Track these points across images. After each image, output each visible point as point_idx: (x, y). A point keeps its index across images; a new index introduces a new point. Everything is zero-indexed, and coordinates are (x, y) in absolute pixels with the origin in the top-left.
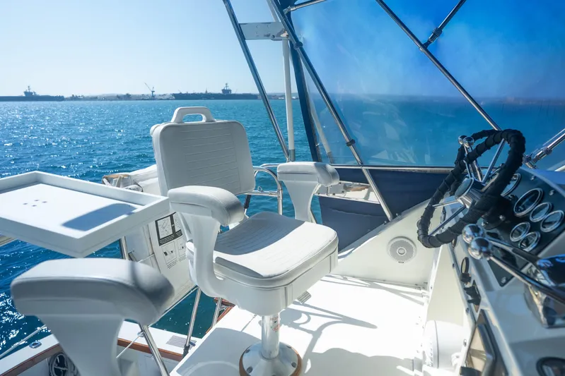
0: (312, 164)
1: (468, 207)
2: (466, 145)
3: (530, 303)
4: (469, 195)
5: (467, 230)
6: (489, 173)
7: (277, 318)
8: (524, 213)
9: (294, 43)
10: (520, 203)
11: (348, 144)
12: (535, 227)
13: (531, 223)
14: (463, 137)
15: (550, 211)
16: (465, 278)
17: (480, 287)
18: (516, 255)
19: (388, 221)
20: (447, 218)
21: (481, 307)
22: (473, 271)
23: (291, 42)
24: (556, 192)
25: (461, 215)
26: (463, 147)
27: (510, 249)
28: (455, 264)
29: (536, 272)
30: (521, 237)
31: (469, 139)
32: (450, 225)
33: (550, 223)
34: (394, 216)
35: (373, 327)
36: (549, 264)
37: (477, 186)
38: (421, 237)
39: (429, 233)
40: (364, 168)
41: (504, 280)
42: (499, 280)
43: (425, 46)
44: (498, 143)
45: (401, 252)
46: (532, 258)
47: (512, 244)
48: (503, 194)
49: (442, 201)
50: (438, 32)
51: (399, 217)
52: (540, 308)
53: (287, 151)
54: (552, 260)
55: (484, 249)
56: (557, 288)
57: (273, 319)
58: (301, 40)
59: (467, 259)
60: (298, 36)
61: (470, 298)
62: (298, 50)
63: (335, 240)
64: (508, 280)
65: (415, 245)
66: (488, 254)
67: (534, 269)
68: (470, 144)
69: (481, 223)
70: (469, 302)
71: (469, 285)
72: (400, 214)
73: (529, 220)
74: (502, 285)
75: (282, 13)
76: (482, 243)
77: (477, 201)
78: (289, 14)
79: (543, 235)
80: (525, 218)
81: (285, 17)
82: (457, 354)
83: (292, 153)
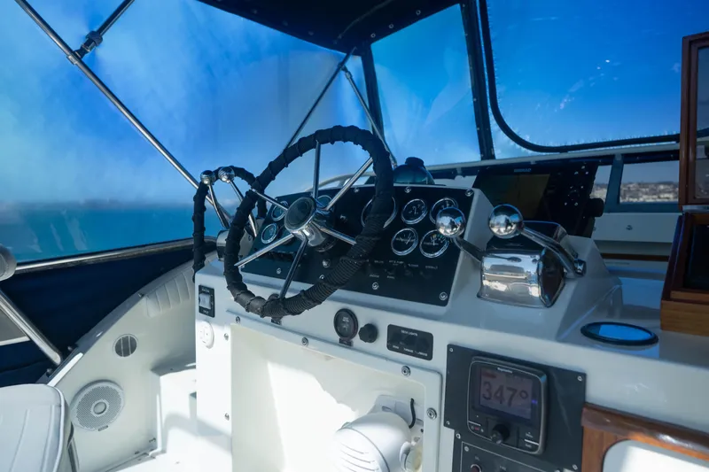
13: (413, 226)
19: (55, 366)
34: (65, 354)
41: (445, 297)
43: (79, 54)
45: (101, 408)
50: (94, 39)
64: (448, 294)
74: (445, 303)
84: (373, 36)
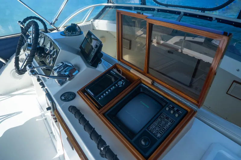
2: (21, 26)
12: (51, 56)
15: (53, 50)
16: (38, 80)
17: (43, 81)
19: (5, 64)
21: (45, 88)
24: (54, 43)
30: (49, 61)
31: (22, 23)
34: (7, 61)
38: (17, 71)
39: (20, 68)
48: (41, 46)
49: (20, 54)
51: (9, 61)
52: (57, 82)
66: (35, 74)
68: (23, 25)
70: (42, 88)
76: (32, 72)
79: (53, 58)
80: (49, 54)
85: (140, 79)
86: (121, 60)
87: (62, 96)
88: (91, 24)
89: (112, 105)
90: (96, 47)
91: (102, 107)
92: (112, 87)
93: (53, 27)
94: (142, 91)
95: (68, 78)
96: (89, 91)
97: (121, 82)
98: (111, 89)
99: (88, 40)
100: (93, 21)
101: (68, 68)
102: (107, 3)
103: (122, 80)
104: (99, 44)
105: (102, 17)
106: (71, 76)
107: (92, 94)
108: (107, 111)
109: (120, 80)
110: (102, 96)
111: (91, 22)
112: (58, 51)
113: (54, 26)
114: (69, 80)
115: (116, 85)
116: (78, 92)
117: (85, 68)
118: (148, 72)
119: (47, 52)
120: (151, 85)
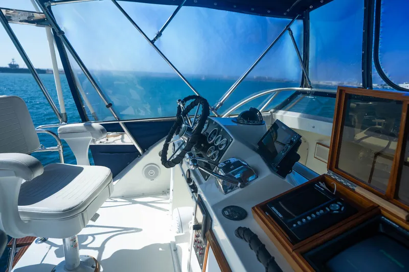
0: (82, 124)
1: (186, 141)
2: (181, 106)
3: (218, 186)
4: (186, 135)
5: (187, 155)
6: (195, 120)
7: (75, 238)
8: (212, 141)
9: (57, 31)
10: (209, 137)
11: (108, 106)
12: (217, 148)
13: (215, 146)
14: (179, 100)
15: (222, 139)
16: (189, 180)
17: (197, 184)
18: (211, 164)
19: (140, 155)
20: (176, 149)
21: (198, 193)
22: (192, 176)
23: (53, 30)
24: (223, 129)
25: (183, 147)
26: (180, 106)
27: (207, 161)
28: (183, 174)
29: (219, 170)
30: (212, 154)
31: (182, 102)
32: (178, 153)
33: (222, 145)
34: (144, 151)
35: (141, 230)
36: (224, 165)
37: (189, 129)
38: (164, 162)
39: (168, 159)
40: (120, 122)
41: (206, 177)
42: (204, 178)
43: (152, 42)
44: (197, 105)
45: (152, 173)
46: (216, 164)
47: (208, 159)
48: (202, 133)
49: (172, 140)
50: (159, 35)
51: (147, 151)
52: (221, 186)
53: (59, 114)
54: (225, 162)
55: (195, 164)
56: (227, 175)
57: (72, 240)
58: (62, 29)
59: (189, 170)
60: (60, 26)
61: (193, 190)
62: (60, 36)
63: (110, 175)
64: (208, 177)
65: (159, 167)
66: (197, 166)
67: (218, 169)
68: (183, 105)
69: (193, 149)
70: (193, 192)
71: (191, 184)
72: (147, 149)
73: (214, 145)
74: (206, 180)
75: (44, 6)
76: (194, 161)
77: (190, 138)
78: (49, 7)
79: (220, 151)
80: (212, 144)
81: (46, 10)
82: (190, 222)
83: (64, 116)
84: (311, 7)
85: (376, 208)
86: (335, 169)
87: (225, 209)
88: (270, 116)
89: (319, 241)
90: (289, 144)
91: (300, 241)
92: (319, 211)
93: (214, 113)
94: (381, 230)
95: (239, 184)
96: (275, 210)
97: (337, 206)
98: (318, 213)
99: (272, 134)
100: (274, 112)
101: (242, 169)
102: (300, 87)
103: (339, 203)
104: (296, 139)
105: (288, 108)
106: (244, 182)
107: (280, 215)
108: (309, 250)
109: (335, 202)
110: (299, 223)
111: (271, 112)
112: (231, 141)
113: (216, 113)
114: (241, 187)
115: (327, 209)
116: (253, 208)
117: (267, 173)
118: (396, 197)
119: (210, 142)
120: (406, 223)
